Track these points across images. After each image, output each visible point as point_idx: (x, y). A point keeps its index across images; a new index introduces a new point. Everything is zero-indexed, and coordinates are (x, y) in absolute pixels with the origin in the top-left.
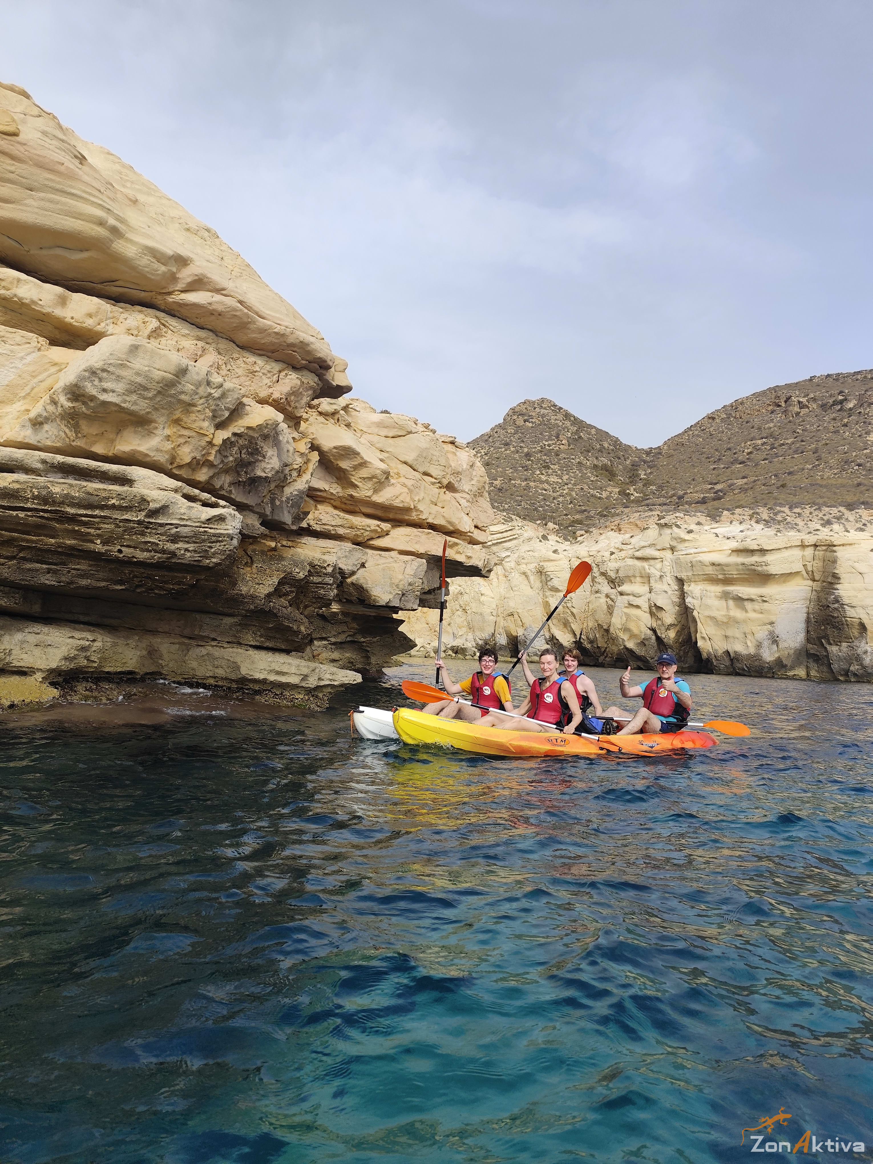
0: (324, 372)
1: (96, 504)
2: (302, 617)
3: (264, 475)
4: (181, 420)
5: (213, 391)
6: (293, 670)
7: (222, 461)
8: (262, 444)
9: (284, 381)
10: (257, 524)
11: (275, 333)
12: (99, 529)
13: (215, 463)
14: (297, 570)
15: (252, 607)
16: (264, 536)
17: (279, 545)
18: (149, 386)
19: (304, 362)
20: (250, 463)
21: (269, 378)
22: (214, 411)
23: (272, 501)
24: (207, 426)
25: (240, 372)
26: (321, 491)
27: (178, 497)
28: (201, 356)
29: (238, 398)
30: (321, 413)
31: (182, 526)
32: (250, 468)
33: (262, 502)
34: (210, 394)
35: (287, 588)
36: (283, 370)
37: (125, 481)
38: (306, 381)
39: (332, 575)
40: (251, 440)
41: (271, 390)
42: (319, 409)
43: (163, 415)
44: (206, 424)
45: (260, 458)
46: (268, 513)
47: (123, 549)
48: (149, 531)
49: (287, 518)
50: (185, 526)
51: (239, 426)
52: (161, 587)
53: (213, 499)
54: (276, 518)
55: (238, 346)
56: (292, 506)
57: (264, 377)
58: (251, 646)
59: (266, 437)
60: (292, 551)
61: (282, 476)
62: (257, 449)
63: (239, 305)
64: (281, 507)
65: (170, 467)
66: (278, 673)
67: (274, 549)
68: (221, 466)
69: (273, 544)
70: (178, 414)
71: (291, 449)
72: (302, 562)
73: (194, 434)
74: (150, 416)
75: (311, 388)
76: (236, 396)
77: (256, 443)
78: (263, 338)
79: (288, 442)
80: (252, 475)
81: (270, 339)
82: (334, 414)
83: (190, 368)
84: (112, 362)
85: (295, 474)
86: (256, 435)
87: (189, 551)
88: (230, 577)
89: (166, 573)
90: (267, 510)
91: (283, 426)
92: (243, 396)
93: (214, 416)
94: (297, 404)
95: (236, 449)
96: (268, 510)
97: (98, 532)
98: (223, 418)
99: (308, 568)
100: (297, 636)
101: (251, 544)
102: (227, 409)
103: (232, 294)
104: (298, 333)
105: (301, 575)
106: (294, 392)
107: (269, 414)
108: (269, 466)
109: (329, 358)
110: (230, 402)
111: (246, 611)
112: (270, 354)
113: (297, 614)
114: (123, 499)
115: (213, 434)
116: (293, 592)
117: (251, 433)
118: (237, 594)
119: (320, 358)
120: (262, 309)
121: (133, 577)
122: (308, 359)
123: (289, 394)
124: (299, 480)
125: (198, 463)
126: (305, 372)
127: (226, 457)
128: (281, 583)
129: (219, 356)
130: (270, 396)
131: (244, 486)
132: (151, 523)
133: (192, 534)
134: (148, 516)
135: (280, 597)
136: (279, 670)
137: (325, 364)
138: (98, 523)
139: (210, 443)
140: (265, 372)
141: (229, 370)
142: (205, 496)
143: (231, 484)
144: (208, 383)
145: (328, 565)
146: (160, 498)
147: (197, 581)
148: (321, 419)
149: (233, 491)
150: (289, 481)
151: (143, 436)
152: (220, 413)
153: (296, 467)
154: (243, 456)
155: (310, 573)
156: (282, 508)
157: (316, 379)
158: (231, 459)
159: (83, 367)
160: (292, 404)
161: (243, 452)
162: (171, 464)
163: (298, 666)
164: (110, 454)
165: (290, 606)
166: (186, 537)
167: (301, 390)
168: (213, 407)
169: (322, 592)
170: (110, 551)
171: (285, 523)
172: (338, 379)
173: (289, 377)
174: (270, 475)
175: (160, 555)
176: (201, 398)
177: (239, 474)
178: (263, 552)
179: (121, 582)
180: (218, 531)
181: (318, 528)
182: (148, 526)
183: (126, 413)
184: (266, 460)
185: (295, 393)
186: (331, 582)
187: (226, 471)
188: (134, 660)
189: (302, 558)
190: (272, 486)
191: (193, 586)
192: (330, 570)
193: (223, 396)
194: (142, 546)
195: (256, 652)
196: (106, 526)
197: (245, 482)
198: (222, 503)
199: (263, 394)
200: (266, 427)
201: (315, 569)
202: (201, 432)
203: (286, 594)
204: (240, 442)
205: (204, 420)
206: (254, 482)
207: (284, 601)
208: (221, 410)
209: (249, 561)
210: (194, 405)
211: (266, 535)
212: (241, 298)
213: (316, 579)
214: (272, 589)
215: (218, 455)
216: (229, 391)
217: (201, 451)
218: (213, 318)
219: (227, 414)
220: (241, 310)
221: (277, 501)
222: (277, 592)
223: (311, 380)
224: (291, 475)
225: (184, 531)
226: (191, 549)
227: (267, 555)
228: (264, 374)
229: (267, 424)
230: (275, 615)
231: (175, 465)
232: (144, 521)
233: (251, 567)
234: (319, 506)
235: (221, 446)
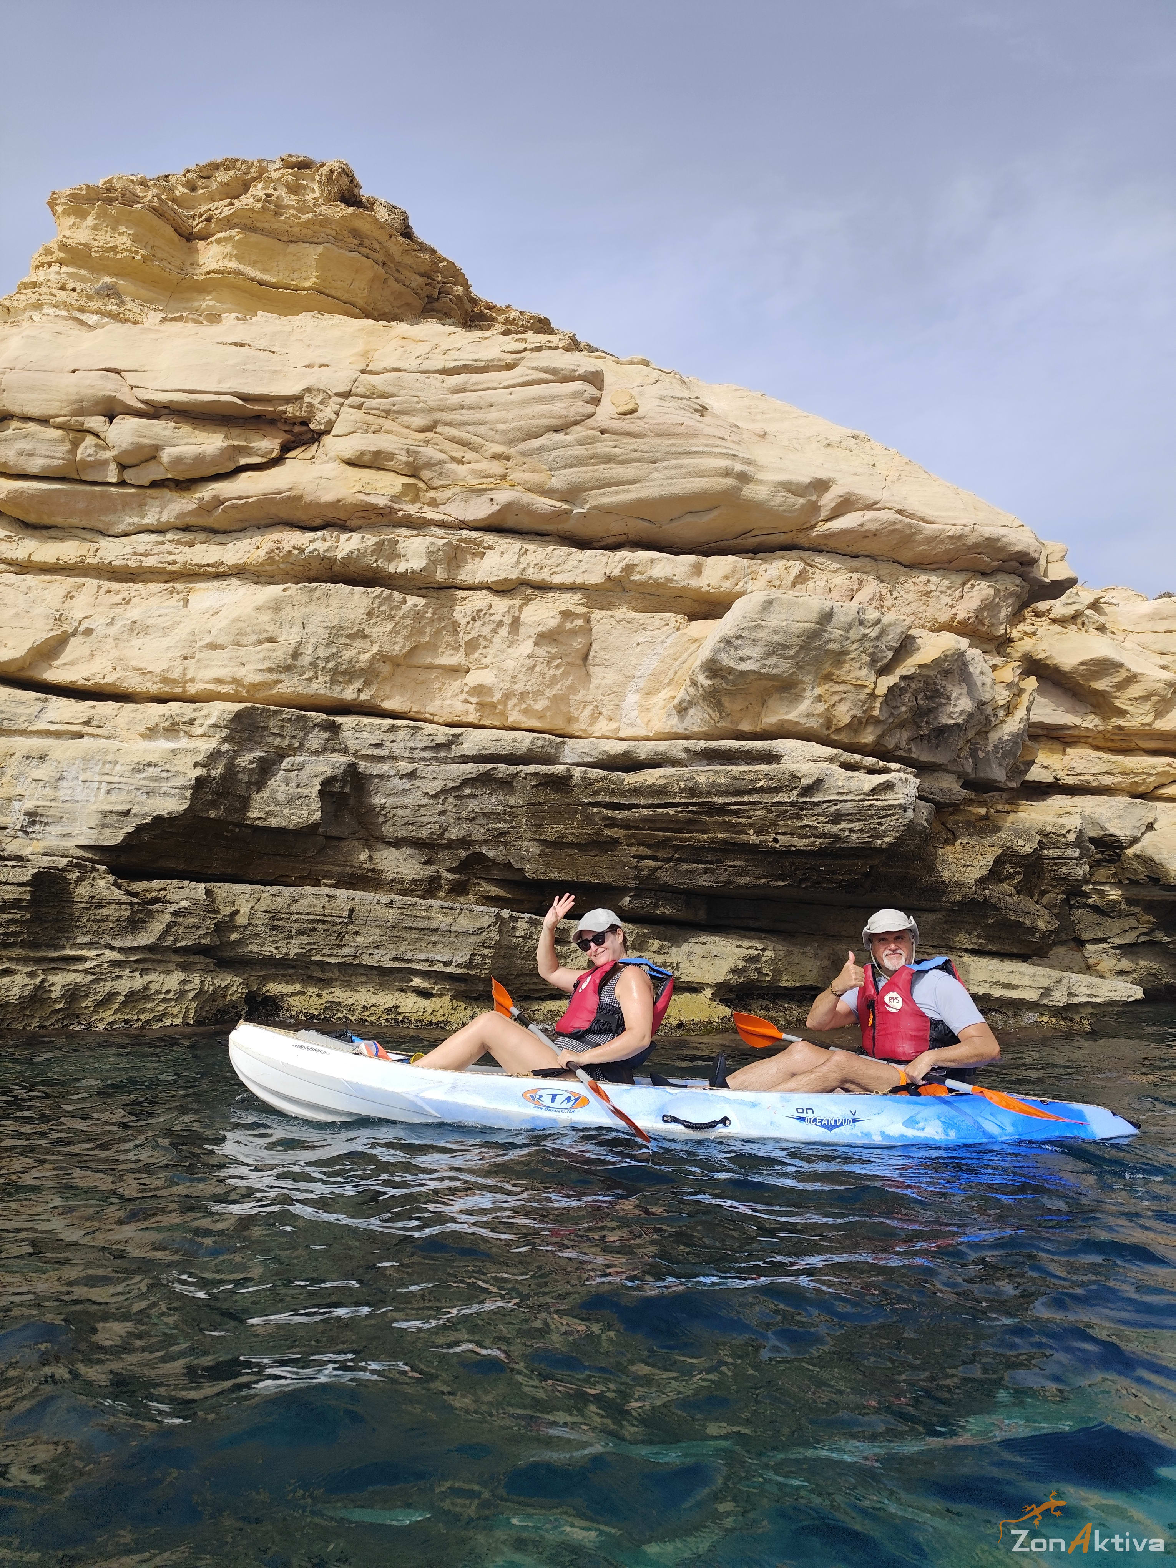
0: (1028, 569)
1: (743, 788)
2: (1039, 907)
3: (951, 722)
4: (833, 674)
5: (867, 631)
6: (1027, 981)
7: (892, 714)
8: (944, 683)
9: (970, 595)
10: (956, 787)
11: (949, 537)
12: (750, 817)
13: (882, 718)
14: (1021, 843)
15: (959, 897)
16: (969, 802)
17: (992, 811)
18: (790, 642)
19: (995, 563)
20: (930, 711)
21: (950, 595)
22: (871, 655)
23: (974, 753)
24: (866, 675)
25: (910, 597)
26: (1069, 728)
27: (835, 767)
28: (858, 590)
29: (903, 632)
30: (1054, 621)
31: (841, 801)
32: (932, 716)
33: (958, 756)
34: (865, 635)
35: (1009, 869)
36: (969, 581)
37: (772, 758)
38: (1002, 588)
39: (1078, 844)
40: (927, 680)
41: (954, 611)
42: (1052, 616)
43: (809, 673)
44: (864, 672)
45: (944, 701)
46: (970, 771)
47: (779, 837)
48: (804, 812)
49: (998, 774)
50: (846, 801)
51: (908, 667)
52: (829, 880)
53: (881, 763)
54: (982, 775)
55: (904, 566)
56: (1004, 756)
57: (942, 596)
58: (966, 951)
59: (947, 673)
60: (1011, 818)
61: (983, 718)
62: (938, 690)
63: (898, 516)
64: (987, 759)
65: (826, 733)
66: (1005, 986)
67: (986, 817)
68: (891, 720)
69: (983, 811)
70: (827, 668)
71: (988, 681)
72: (1028, 830)
73: (851, 687)
74: (794, 677)
75: (1012, 594)
76: (899, 630)
77: (935, 683)
78: (934, 548)
79: (982, 673)
80: (936, 724)
81: (944, 546)
82: (1074, 618)
83: (835, 610)
84: (745, 625)
85: (1001, 713)
86: (932, 673)
87: (854, 831)
88: (923, 860)
89: (832, 862)
90: (966, 767)
91: (974, 653)
92: (910, 628)
93: (874, 662)
94: (993, 621)
95: (908, 695)
96: (969, 766)
97: (750, 820)
98: (886, 661)
99: (1038, 838)
100: (1033, 935)
101: (952, 814)
102: (890, 648)
103: (887, 505)
104: (980, 528)
105: (1028, 849)
106: (986, 606)
107: (950, 642)
108: (957, 709)
109: (1032, 549)
110: (892, 639)
111: (951, 903)
112: (946, 565)
113: (1029, 903)
114: (772, 779)
115: (875, 683)
116: (1019, 873)
117: (925, 672)
118: (936, 882)
119: (1018, 552)
120: (929, 512)
121: (796, 870)
122: (1001, 557)
123: (979, 611)
124: (1009, 720)
125: (860, 721)
126: (1000, 576)
127: (896, 707)
128: (1000, 861)
129: (881, 585)
130: (953, 619)
131: (929, 740)
132: (806, 803)
133: (855, 810)
134: (800, 795)
135: (1002, 881)
136: (1006, 981)
137: (1027, 558)
138: (748, 810)
139: (872, 695)
140: (944, 589)
141: (896, 599)
142: (870, 761)
143: (909, 741)
144: (861, 623)
145: (1069, 831)
146: (812, 772)
147: (871, 867)
148: (1056, 628)
149: (914, 749)
150: (994, 724)
151: (790, 702)
152: (880, 655)
153: (1001, 703)
154: (920, 702)
155: (1042, 845)
156: (989, 760)
157: (1018, 581)
158: (904, 709)
159: (717, 638)
160: (987, 622)
161: (919, 697)
162: (828, 728)
163: (1034, 976)
164: (758, 729)
165: (1018, 892)
166: (848, 815)
167: (997, 600)
168: (871, 650)
169: (1064, 869)
170: (765, 841)
171: (995, 781)
172: (1057, 572)
173: (976, 587)
174: (960, 721)
175: (820, 840)
176: (853, 643)
177: (919, 727)
178: (969, 824)
179: (782, 878)
180: (886, 803)
181: (1070, 781)
182: (802, 806)
183: (767, 679)
184: (953, 702)
185: (989, 606)
186: (1077, 855)
187: (902, 725)
188: (815, 972)
189: (1027, 825)
190: (971, 734)
191: (867, 875)
192: (1072, 837)
193: (883, 633)
194: (799, 831)
195: (975, 958)
196: (757, 813)
197: (929, 735)
198: (894, 766)
199: (943, 618)
200: (945, 661)
201: (1048, 839)
202: (859, 683)
203: (1010, 877)
204: (913, 685)
205: (860, 668)
206: (942, 732)
207: (1006, 887)
208: (882, 651)
209: (950, 836)
210: (847, 653)
211: (971, 800)
212: (899, 507)
213: (1051, 853)
214: (985, 872)
215: (885, 708)
216: (889, 625)
217: (862, 706)
218: (866, 541)
219: (890, 654)
220: (901, 521)
221: (980, 752)
222: (995, 875)
223: (1011, 583)
224: (995, 715)
225: (845, 807)
226: (857, 829)
227: (975, 827)
228: (941, 592)
229: (946, 656)
230: (995, 907)
231: (832, 729)
232: (797, 802)
233: (953, 844)
234: (1069, 750)
235: (886, 696)
